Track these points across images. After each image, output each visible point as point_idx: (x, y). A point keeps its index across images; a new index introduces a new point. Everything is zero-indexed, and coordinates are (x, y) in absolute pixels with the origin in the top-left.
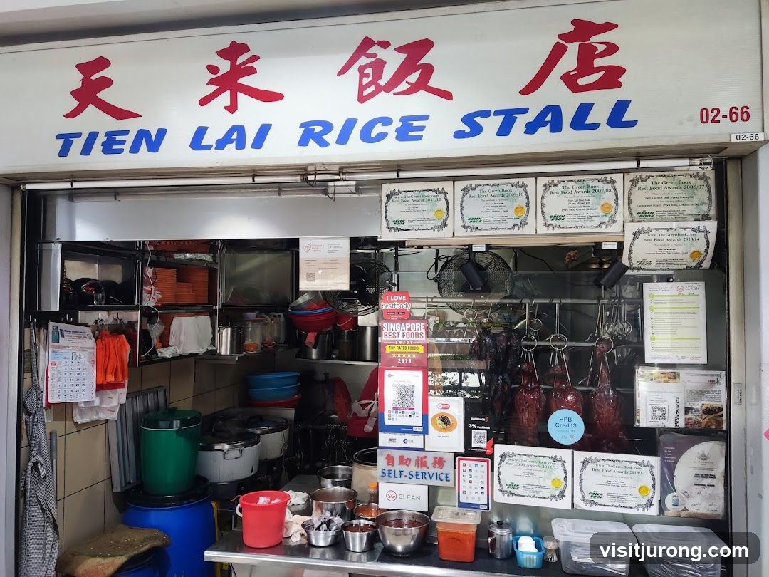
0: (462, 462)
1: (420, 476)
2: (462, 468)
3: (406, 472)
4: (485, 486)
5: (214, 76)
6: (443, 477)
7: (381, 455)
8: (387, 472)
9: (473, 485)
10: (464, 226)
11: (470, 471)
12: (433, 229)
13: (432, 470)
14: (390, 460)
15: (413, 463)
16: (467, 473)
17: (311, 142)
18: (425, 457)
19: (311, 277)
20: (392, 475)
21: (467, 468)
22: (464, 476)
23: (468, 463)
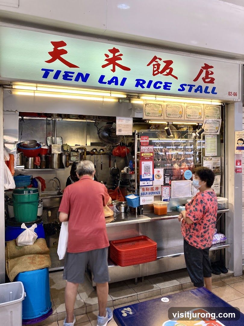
0: (163, 188)
1: (152, 194)
2: (163, 189)
3: (148, 193)
4: (169, 194)
5: (107, 58)
6: (158, 193)
7: (141, 188)
8: (142, 193)
9: (166, 194)
10: (166, 116)
11: (165, 190)
12: (158, 116)
13: (155, 191)
14: (143, 189)
15: (150, 189)
16: (164, 191)
17: (139, 86)
18: (153, 187)
19: (120, 130)
20: (144, 194)
21: (164, 189)
22: (164, 192)
23: (164, 188)
